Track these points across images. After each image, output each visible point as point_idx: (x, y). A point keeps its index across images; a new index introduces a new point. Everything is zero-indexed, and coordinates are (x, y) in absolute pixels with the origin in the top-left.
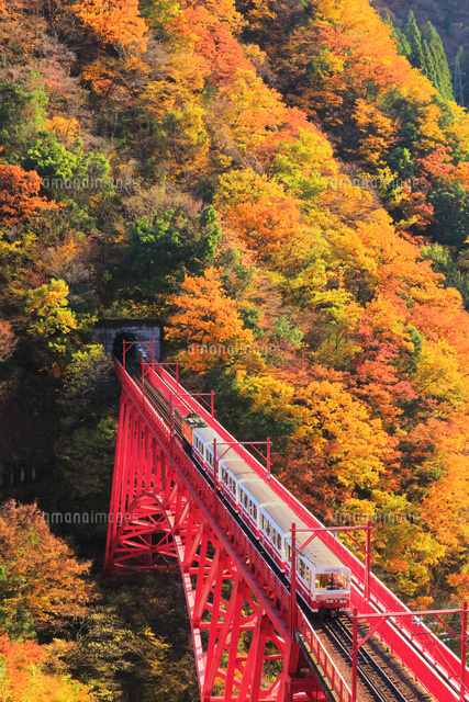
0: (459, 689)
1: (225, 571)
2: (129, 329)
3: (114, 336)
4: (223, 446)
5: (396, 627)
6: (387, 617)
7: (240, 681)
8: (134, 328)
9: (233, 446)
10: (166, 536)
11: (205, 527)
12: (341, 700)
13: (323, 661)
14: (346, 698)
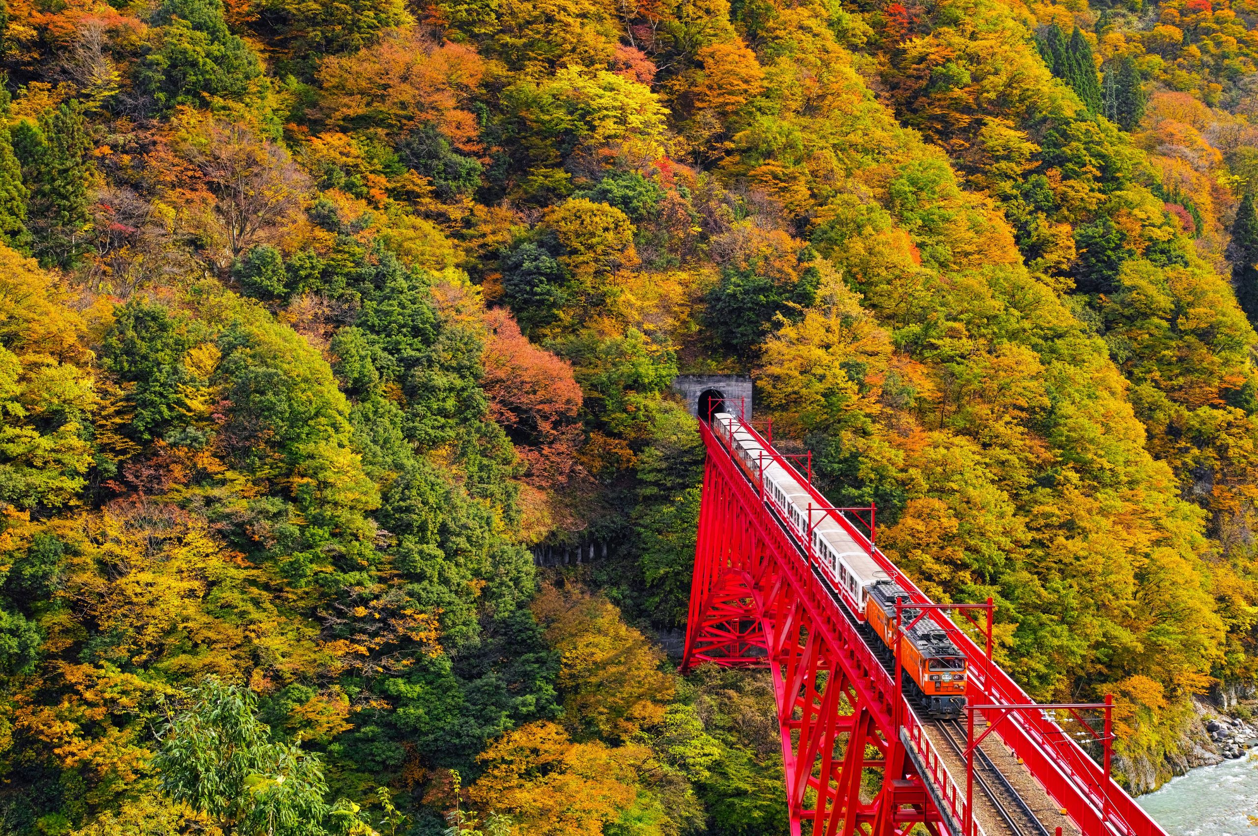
0: (1101, 805)
1: (819, 663)
2: (716, 385)
3: (699, 394)
4: (819, 513)
5: (1024, 728)
6: (1009, 711)
7: (834, 792)
8: (722, 384)
9: (831, 512)
10: (756, 624)
11: (797, 607)
12: (954, 812)
13: (933, 765)
14: (960, 810)
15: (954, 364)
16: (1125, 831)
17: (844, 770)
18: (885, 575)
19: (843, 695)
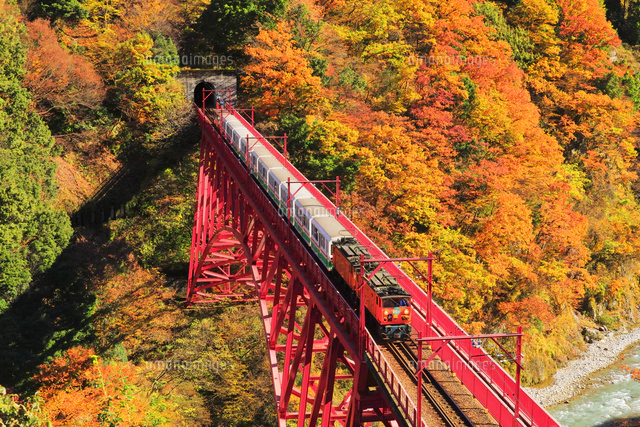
0: (514, 406)
2: (208, 78)
3: (195, 85)
5: (455, 348)
6: (448, 341)
8: (212, 77)
9: (304, 183)
10: (243, 267)
12: (408, 416)
13: (390, 380)
14: (411, 415)
15: (395, 60)
16: (530, 423)
17: (320, 383)
18: (348, 233)
19: (317, 326)
